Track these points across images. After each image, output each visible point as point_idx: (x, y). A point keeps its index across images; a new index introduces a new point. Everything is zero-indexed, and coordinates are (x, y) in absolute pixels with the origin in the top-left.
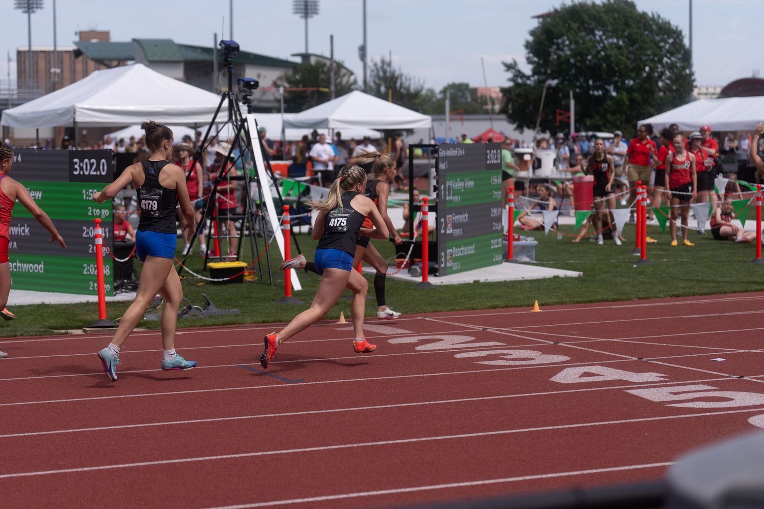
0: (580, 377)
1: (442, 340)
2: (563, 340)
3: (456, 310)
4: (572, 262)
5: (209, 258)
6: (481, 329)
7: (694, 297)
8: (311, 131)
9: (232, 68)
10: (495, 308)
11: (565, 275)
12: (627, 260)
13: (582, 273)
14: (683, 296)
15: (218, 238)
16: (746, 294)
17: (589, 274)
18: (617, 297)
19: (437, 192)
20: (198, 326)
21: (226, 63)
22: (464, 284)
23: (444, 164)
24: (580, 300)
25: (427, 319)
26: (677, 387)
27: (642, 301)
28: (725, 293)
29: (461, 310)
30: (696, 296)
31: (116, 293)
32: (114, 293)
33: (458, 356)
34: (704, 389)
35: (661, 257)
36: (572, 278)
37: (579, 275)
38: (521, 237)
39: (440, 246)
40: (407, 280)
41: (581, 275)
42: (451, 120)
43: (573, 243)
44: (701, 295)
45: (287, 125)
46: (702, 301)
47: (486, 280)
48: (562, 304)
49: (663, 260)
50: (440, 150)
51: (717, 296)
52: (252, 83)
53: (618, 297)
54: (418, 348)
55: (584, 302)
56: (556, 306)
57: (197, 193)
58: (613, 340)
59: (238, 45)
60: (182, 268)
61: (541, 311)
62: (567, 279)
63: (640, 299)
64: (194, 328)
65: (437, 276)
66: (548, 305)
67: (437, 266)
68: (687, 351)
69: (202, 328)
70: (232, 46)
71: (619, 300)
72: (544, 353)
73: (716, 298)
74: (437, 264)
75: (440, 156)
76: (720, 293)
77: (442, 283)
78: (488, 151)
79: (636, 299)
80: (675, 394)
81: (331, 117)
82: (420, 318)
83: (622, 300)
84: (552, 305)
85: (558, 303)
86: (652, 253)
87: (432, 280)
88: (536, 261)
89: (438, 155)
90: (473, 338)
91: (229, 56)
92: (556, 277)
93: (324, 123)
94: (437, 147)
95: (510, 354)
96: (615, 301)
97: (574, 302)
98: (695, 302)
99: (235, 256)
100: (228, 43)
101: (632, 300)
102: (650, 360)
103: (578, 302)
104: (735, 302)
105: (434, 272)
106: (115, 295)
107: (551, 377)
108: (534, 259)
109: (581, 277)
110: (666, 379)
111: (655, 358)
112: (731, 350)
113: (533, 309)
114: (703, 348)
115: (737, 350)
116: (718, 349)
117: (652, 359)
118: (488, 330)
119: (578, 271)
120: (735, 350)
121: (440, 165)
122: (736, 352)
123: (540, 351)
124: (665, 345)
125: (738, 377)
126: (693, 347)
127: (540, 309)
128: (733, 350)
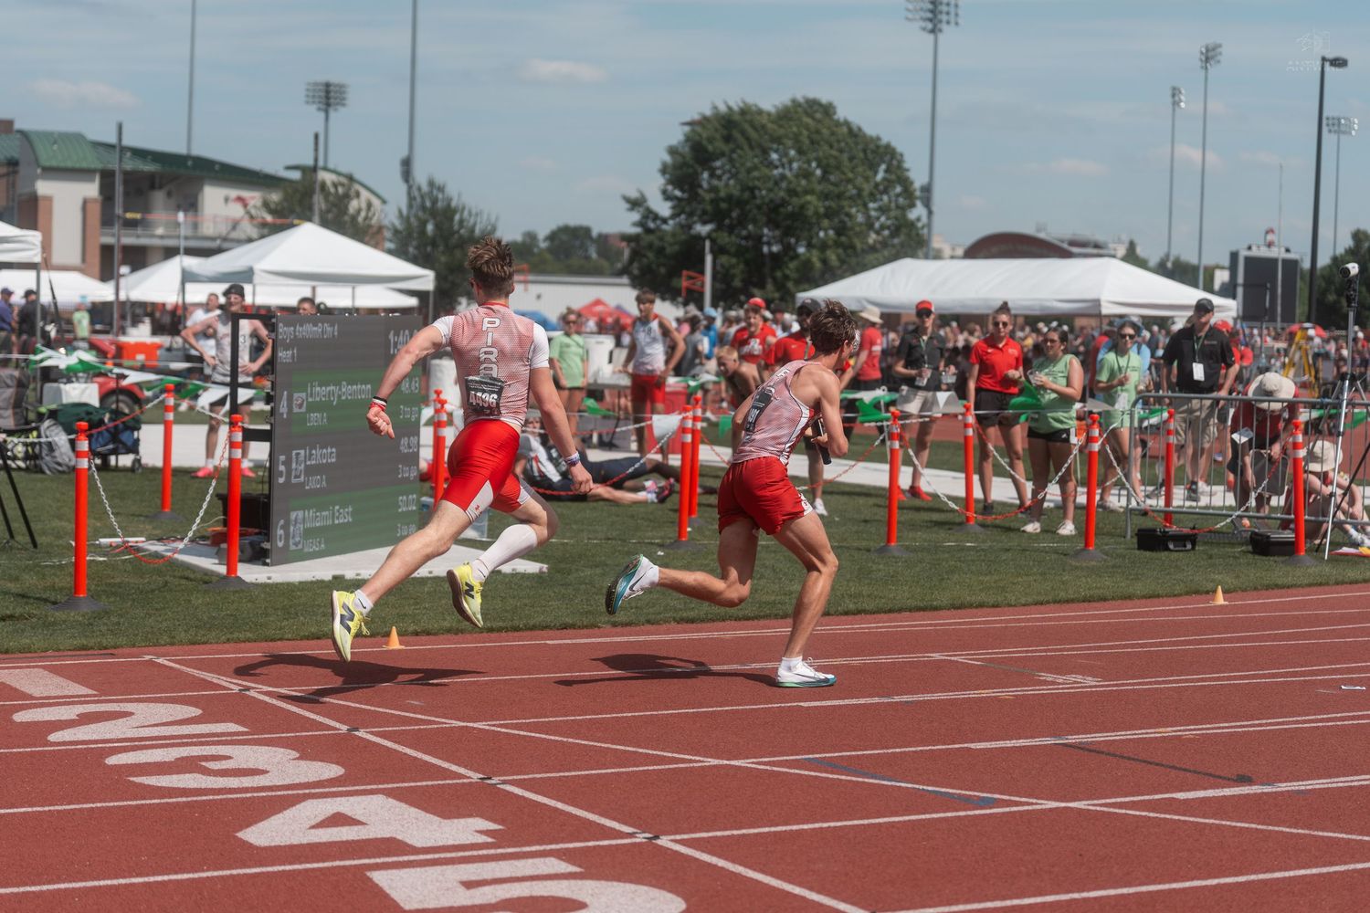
0: (313, 827)
1: (130, 714)
2: (376, 721)
3: (238, 641)
6: (236, 689)
8: (225, 286)
10: (318, 638)
11: (513, 570)
13: (546, 566)
14: (702, 621)
17: (560, 569)
18: (569, 620)
19: (272, 404)
22: (312, 582)
23: (290, 353)
25: (160, 661)
26: (492, 865)
27: (619, 629)
29: (249, 640)
33: (112, 760)
34: (553, 871)
36: (524, 576)
37: (541, 569)
39: (276, 507)
41: (545, 570)
46: (729, 634)
47: (358, 575)
48: (456, 634)
50: (281, 325)
54: (53, 737)
55: (500, 630)
56: (445, 636)
58: (475, 725)
61: (403, 647)
65: (265, 564)
66: (428, 633)
67: (266, 545)
68: (600, 758)
71: (573, 626)
72: (304, 756)
74: (268, 541)
75: (280, 337)
76: (776, 616)
77: (269, 578)
78: (392, 334)
80: (469, 885)
81: (259, 266)
82: (147, 657)
83: (580, 628)
84: (435, 634)
87: (250, 573)
89: (277, 335)
90: (194, 712)
93: (248, 275)
94: (274, 320)
95: (230, 758)
101: (599, 627)
102: (504, 782)
105: (259, 556)
109: (542, 573)
110: (490, 840)
111: (519, 777)
112: (693, 758)
113: (387, 644)
114: (641, 750)
115: (706, 759)
116: (670, 755)
117: (511, 778)
118: (252, 693)
119: (542, 562)
120: (701, 759)
121: (280, 354)
122: (700, 764)
123: (297, 750)
124: (571, 740)
125: (650, 836)
126: (622, 748)
127: (401, 644)
128: (697, 758)
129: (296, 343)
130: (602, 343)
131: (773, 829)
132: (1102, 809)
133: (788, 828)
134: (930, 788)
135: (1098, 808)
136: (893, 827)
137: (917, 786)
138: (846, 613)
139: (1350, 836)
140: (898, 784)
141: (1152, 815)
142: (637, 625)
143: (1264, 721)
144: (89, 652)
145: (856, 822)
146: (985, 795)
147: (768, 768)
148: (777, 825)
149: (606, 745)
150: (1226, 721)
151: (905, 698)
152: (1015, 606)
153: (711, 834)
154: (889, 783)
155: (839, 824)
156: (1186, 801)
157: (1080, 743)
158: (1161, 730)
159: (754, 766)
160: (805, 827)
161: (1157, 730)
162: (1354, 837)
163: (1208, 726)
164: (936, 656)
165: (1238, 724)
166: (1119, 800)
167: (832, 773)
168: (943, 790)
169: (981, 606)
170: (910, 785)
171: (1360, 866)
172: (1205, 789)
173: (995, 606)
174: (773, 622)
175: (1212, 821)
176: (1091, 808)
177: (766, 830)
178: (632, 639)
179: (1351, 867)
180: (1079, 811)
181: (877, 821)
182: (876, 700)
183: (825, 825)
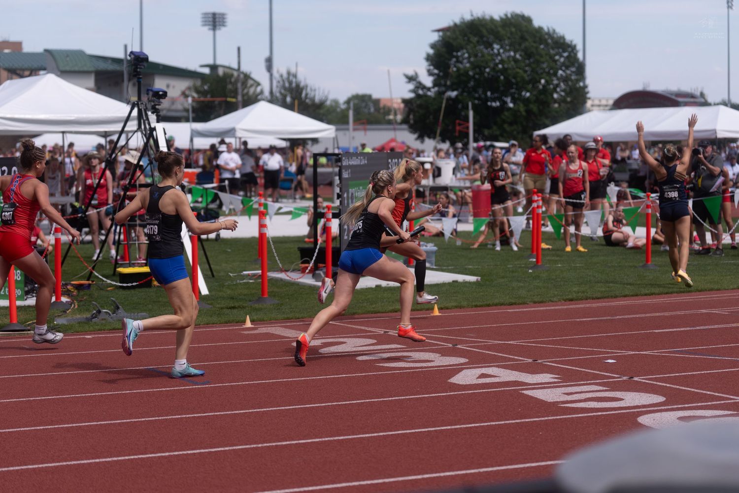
0: (478, 378)
1: (345, 343)
2: (461, 342)
3: (359, 314)
4: (470, 267)
5: (118, 264)
6: (383, 332)
7: (586, 301)
8: (219, 139)
9: (141, 78)
10: (396, 312)
11: (464, 280)
12: (523, 266)
13: (479, 278)
14: (576, 300)
15: (127, 244)
16: (636, 298)
17: (487, 279)
19: (340, 199)
20: (107, 330)
21: (135, 73)
22: (366, 289)
23: (347, 172)
24: (479, 304)
26: (570, 388)
28: (616, 297)
29: (363, 314)
30: (589, 300)
31: (27, 298)
32: (25, 298)
33: (360, 358)
34: (596, 389)
35: (556, 262)
36: (470, 283)
37: (477, 280)
38: (421, 243)
40: (311, 284)
42: (355, 130)
43: (471, 249)
44: (593, 299)
45: (195, 134)
46: (594, 305)
48: (460, 308)
49: (557, 265)
50: (344, 158)
51: (609, 300)
52: (161, 93)
53: (514, 302)
54: (321, 351)
55: (481, 306)
57: (107, 200)
58: (509, 342)
59: (147, 56)
60: (91, 273)
61: (441, 314)
62: (465, 283)
63: (535, 302)
64: (103, 331)
66: (447, 309)
68: (580, 353)
69: (111, 331)
70: (142, 57)
71: (515, 304)
72: (443, 355)
73: (608, 302)
75: (344, 164)
76: (612, 297)
78: (390, 161)
79: (532, 303)
80: (568, 394)
81: (238, 126)
83: (518, 304)
84: (451, 309)
85: (456, 307)
86: (547, 258)
88: (435, 266)
89: (342, 164)
90: (375, 341)
91: (139, 66)
92: (455, 282)
94: (340, 156)
95: (411, 357)
96: (512, 305)
97: (472, 306)
98: (588, 305)
99: (144, 262)
100: (137, 54)
101: (528, 304)
102: (544, 362)
103: (476, 306)
104: (625, 305)
106: (26, 299)
107: (450, 378)
108: (434, 265)
109: (479, 281)
110: (559, 380)
111: (551, 360)
112: (621, 352)
113: (432, 313)
114: (595, 350)
115: (628, 352)
116: (610, 351)
117: (547, 360)
118: (390, 333)
119: (476, 276)
120: (625, 352)
121: (343, 173)
122: (627, 354)
123: (440, 353)
124: (559, 347)
125: (628, 378)
126: (585, 349)
127: (439, 313)
128: (623, 352)
129: (349, 167)
130: (448, 164)
137: (733, 359)
138: (646, 295)
140: (724, 358)
144: (292, 320)
147: (658, 354)
149: (578, 348)
151: (702, 328)
152: (728, 290)
153: (654, 376)
154: (719, 358)
159: (652, 354)
164: (704, 311)
167: (690, 355)
169: (712, 290)
170: (729, 358)
173: (718, 290)
181: (724, 370)
182: (688, 329)
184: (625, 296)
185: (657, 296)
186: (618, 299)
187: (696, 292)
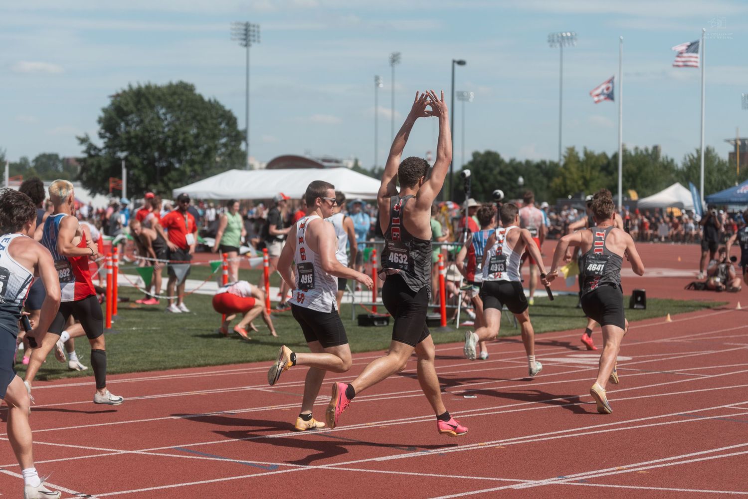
14: (119, 373)
27: (71, 379)
28: (165, 369)
30: (133, 373)
35: (133, 324)
46: (134, 380)
49: (131, 329)
51: (155, 372)
76: (160, 369)
79: (66, 378)
98: (126, 380)
101: (60, 379)
102: (3, 468)
111: (11, 465)
112: (111, 450)
114: (82, 447)
115: (118, 451)
116: (98, 449)
117: (6, 466)
120: (116, 450)
122: (115, 454)
124: (42, 443)
125: (86, 495)
126: (71, 446)
128: (114, 450)
131: (155, 488)
132: (336, 468)
133: (164, 487)
134: (243, 461)
135: (334, 468)
136: (222, 484)
137: (236, 461)
138: (199, 366)
139: (466, 477)
140: (225, 460)
141: (362, 470)
142: (82, 376)
143: (423, 417)
145: (201, 482)
146: (273, 464)
147: (153, 454)
148: (158, 486)
149: (62, 445)
150: (403, 418)
151: (230, 412)
153: (120, 493)
154: (220, 460)
155: (192, 483)
156: (381, 462)
157: (325, 433)
158: (368, 424)
159: (145, 453)
160: (173, 486)
161: (366, 424)
162: (469, 477)
163: (394, 421)
164: (248, 388)
165: (410, 419)
166: (345, 463)
167: (189, 455)
168: (250, 462)
170: (232, 460)
171: (471, 493)
172: (391, 455)
174: (159, 372)
175: (394, 472)
176: (330, 468)
177: (151, 489)
178: (79, 384)
179: (467, 494)
180: (324, 470)
181: (213, 481)
182: (214, 414)
183: (184, 484)
184: (176, 368)
185: (211, 367)
186: (167, 371)
187: (256, 362)
